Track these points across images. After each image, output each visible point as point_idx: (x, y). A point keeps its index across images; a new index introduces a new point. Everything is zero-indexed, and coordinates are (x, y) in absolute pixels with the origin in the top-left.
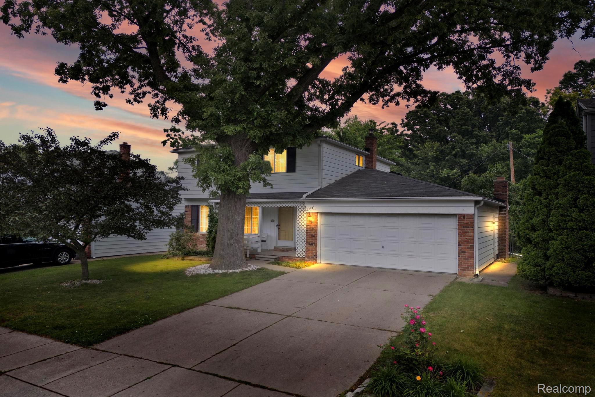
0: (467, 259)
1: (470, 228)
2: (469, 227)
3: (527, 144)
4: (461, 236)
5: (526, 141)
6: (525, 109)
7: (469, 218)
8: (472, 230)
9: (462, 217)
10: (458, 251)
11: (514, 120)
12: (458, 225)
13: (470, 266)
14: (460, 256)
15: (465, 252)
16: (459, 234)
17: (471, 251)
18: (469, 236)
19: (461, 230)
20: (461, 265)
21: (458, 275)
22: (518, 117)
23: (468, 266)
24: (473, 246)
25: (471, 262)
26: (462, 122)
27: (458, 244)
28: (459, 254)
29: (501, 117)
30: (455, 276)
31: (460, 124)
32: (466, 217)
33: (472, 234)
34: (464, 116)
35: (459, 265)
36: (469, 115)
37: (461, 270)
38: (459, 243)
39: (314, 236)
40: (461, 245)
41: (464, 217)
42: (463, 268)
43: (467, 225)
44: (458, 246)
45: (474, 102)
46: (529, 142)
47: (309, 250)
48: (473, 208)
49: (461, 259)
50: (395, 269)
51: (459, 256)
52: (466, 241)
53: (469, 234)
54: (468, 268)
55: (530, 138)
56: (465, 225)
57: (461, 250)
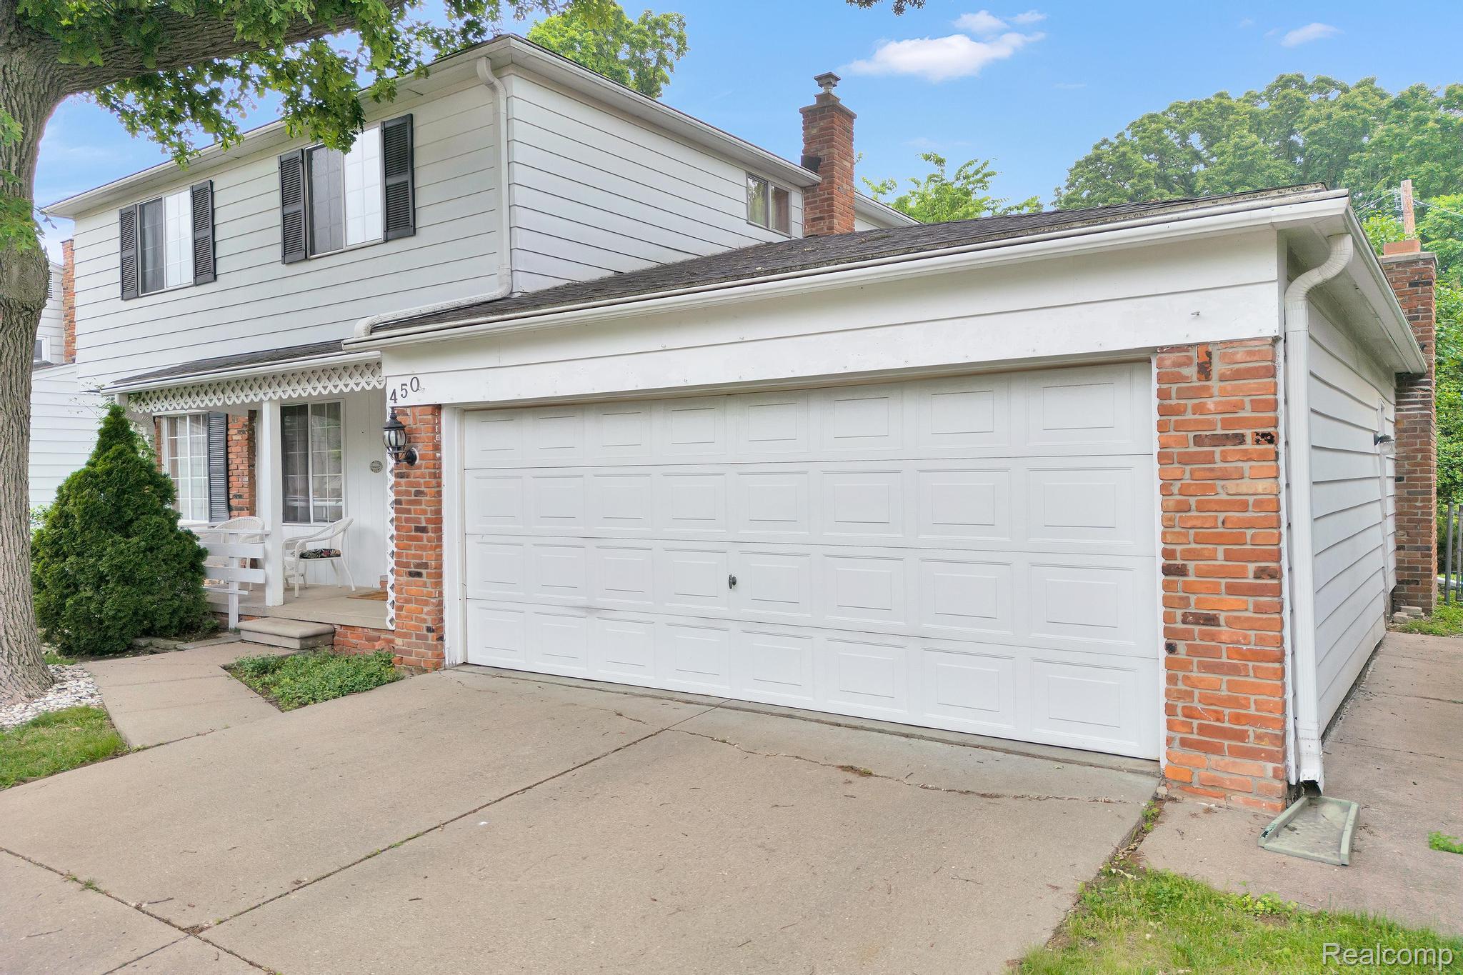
0: (1234, 670)
1: (1249, 445)
2: (1240, 439)
3: (1447, 223)
4: (1183, 508)
5: (1444, 216)
6: (1437, 121)
7: (1238, 375)
8: (1262, 457)
9: (1191, 371)
10: (1161, 610)
11: (1398, 160)
12: (1162, 427)
13: (1252, 720)
14: (1181, 647)
15: (1211, 620)
16: (1166, 490)
17: (1259, 609)
18: (1244, 506)
19: (1185, 459)
20: (1190, 713)
21: (1163, 779)
22: (1415, 146)
23: (1237, 719)
24: (1276, 574)
25: (1257, 689)
26: (1236, 176)
27: (1160, 561)
28: (1168, 632)
29: (1358, 154)
30: (1149, 785)
31: (1228, 183)
32: (1217, 367)
33: (1261, 486)
34: (1241, 157)
35: (1170, 710)
36: (1255, 153)
37: (1184, 743)
38: (1167, 554)
39: (424, 530)
40: (1181, 571)
41: (1205, 370)
42: (1203, 729)
43: (1226, 424)
44: (1160, 577)
45: (1271, 114)
46: (1452, 219)
47: (408, 601)
48: (1272, 293)
49: (1185, 665)
50: (790, 714)
51: (1170, 648)
52: (1218, 539)
53: (1245, 486)
54: (1242, 736)
55: (1453, 206)
56: (1212, 425)
57: (1185, 602)
